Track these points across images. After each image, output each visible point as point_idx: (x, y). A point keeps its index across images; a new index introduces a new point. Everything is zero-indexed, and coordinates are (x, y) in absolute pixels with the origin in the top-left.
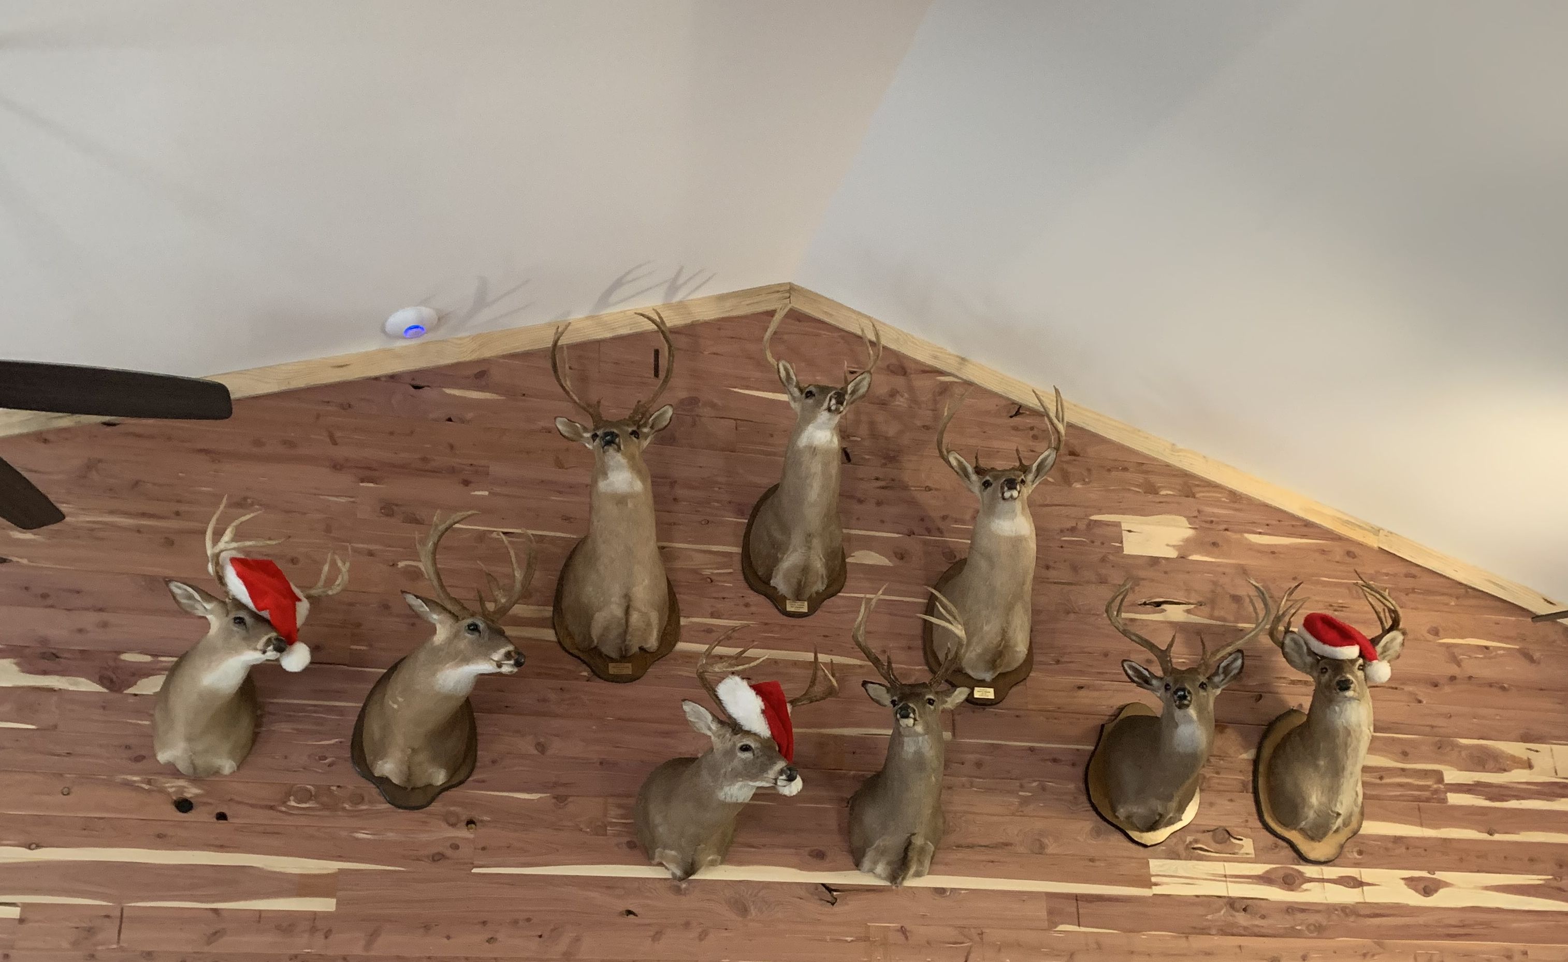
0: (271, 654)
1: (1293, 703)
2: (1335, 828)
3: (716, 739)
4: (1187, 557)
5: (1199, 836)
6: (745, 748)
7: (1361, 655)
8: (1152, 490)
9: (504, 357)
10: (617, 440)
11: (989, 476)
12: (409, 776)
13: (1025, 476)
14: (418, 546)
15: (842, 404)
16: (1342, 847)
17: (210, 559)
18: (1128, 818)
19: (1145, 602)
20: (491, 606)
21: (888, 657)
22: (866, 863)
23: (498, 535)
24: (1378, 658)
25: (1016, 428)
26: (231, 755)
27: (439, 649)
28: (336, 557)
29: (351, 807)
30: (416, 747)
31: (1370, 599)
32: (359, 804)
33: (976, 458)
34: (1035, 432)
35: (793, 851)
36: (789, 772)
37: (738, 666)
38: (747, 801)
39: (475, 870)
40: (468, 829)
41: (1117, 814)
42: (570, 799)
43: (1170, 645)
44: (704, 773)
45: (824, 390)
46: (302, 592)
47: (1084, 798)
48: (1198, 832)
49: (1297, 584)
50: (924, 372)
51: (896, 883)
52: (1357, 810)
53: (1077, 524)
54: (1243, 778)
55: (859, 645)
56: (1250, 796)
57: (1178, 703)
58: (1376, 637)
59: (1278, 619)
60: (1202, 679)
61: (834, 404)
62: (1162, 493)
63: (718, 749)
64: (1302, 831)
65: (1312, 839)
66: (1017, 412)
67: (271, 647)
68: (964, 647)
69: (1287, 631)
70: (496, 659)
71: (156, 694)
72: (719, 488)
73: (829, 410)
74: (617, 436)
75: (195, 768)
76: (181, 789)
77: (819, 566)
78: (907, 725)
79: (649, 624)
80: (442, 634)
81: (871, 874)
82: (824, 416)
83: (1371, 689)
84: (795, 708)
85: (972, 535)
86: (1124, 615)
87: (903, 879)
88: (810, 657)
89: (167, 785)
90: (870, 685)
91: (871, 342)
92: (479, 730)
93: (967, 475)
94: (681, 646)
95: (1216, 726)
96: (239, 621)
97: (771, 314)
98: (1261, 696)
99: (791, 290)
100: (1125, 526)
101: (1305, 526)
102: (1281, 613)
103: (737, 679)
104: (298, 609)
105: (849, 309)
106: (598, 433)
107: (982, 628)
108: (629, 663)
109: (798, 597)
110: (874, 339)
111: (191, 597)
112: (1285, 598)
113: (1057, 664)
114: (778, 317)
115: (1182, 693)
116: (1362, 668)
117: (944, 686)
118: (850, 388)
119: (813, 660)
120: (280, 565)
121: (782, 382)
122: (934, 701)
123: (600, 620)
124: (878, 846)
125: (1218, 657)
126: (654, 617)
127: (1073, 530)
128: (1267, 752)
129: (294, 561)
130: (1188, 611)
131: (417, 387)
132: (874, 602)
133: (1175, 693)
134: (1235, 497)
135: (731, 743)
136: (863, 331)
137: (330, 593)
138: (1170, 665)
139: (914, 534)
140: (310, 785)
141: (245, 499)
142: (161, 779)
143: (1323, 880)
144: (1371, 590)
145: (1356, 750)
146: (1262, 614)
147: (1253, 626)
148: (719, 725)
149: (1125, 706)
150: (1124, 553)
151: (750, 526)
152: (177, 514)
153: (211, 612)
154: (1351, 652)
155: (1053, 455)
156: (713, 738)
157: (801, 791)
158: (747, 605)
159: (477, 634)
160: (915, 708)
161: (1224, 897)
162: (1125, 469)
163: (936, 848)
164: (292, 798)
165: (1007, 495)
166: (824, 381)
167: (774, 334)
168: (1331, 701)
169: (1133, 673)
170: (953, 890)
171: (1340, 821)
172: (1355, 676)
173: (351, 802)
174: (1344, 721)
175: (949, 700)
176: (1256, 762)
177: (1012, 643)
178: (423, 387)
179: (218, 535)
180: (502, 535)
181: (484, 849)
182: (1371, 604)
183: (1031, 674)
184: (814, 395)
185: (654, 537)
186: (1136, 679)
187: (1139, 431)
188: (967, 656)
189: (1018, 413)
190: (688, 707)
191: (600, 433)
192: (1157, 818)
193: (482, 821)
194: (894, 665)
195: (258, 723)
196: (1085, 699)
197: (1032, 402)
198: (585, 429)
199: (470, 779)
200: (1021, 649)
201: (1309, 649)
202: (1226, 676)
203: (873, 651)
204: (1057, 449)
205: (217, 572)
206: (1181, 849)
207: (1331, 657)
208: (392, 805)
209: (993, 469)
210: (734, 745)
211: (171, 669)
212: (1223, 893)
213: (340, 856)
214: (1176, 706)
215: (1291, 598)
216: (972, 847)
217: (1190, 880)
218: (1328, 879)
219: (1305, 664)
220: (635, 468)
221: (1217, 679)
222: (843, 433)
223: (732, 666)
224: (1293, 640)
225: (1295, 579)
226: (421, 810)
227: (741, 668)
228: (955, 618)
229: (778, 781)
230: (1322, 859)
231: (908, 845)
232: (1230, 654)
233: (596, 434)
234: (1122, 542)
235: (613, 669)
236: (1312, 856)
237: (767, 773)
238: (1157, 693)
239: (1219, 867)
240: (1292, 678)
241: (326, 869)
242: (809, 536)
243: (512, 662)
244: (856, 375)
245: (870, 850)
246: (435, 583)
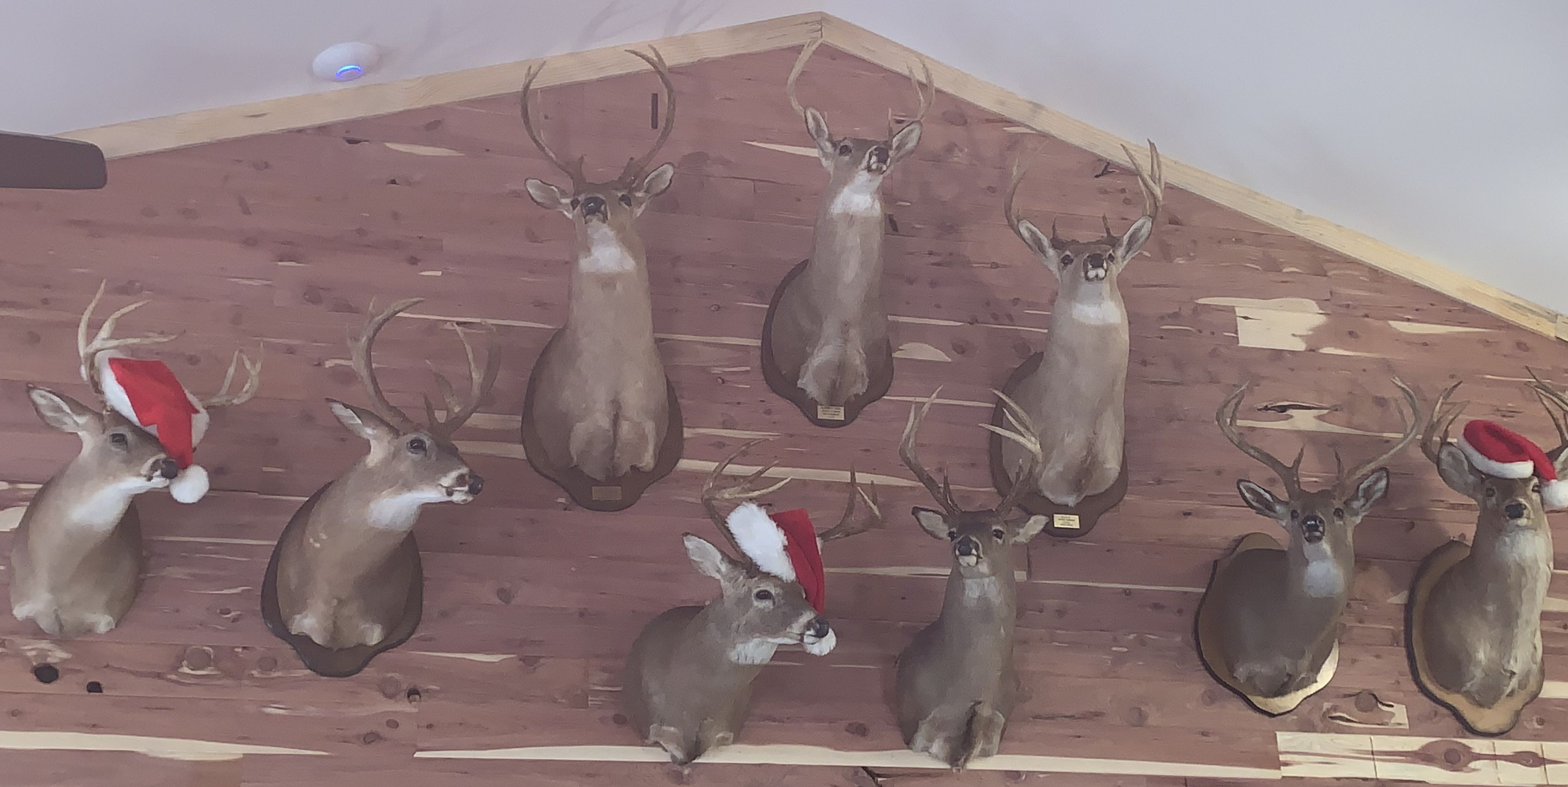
0: (158, 482)
1: (1453, 531)
2: (1508, 690)
3: (727, 583)
4: (1319, 349)
5: (1339, 702)
6: (763, 595)
7: (1536, 473)
8: (1274, 266)
9: (460, 103)
10: (603, 208)
11: (1069, 250)
12: (335, 631)
13: (1113, 251)
14: (349, 343)
15: (885, 162)
16: (1518, 714)
17: (83, 360)
18: (1250, 678)
19: (1267, 406)
20: (441, 416)
21: (946, 478)
22: (920, 740)
23: (453, 325)
24: (1557, 476)
25: (1104, 191)
26: (109, 608)
27: (370, 472)
28: (245, 357)
29: (262, 673)
30: (343, 597)
31: (1546, 403)
32: (271, 670)
33: (1054, 227)
34: (1127, 195)
35: (826, 724)
36: (818, 626)
37: (754, 491)
38: (765, 662)
39: (418, 755)
40: (410, 702)
41: (1235, 675)
42: (542, 661)
43: (1298, 462)
44: (712, 626)
45: (863, 145)
46: (201, 401)
47: (1195, 654)
48: (1338, 697)
49: (1456, 383)
50: (988, 121)
51: (957, 766)
52: (1535, 668)
53: (1180, 309)
54: (1391, 627)
55: (908, 462)
56: (1403, 651)
57: (1307, 534)
58: (1553, 451)
59: (1432, 428)
60: (1337, 504)
61: (874, 163)
62: (1285, 270)
63: (728, 597)
64: (1468, 694)
65: (1481, 705)
66: (1103, 171)
67: (158, 473)
68: (1040, 465)
69: (1444, 443)
70: (446, 485)
71: (13, 531)
72: (733, 265)
73: (869, 169)
74: (603, 202)
75: (61, 626)
76: (43, 653)
77: (858, 362)
78: (968, 564)
79: (643, 437)
80: (377, 454)
81: (927, 753)
82: (862, 177)
83: (1549, 514)
84: (827, 543)
85: (1048, 322)
86: (1239, 423)
87: (966, 761)
88: (846, 476)
89: (26, 648)
90: (923, 513)
91: (921, 84)
92: (426, 573)
93: (1042, 250)
94: (685, 464)
95: (1356, 561)
96: (118, 439)
97: (798, 49)
98: (1413, 525)
99: (822, 20)
100: (1239, 312)
101: (1464, 311)
102: (1435, 420)
103: (753, 507)
104: (194, 423)
105: (896, 45)
106: (580, 199)
107: (1063, 440)
108: (618, 485)
109: (832, 401)
110: (924, 81)
111: (59, 409)
112: (1440, 401)
113: (1158, 484)
114: (805, 56)
115: (1313, 522)
116: (1538, 489)
117: (1015, 513)
118: (895, 142)
119: (849, 481)
120: (172, 366)
121: (811, 135)
122: (1002, 533)
123: (581, 430)
124: (934, 717)
125: (1359, 474)
126: (650, 427)
127: (1175, 316)
128: (1422, 595)
129: (193, 360)
130: (1320, 418)
131: (351, 142)
132: (926, 408)
133: (1304, 522)
134: (1377, 275)
135: (746, 588)
136: (911, 71)
137: (235, 401)
138: (1296, 486)
139: (977, 321)
140: (208, 646)
141: (131, 283)
142: (17, 640)
143: (1495, 757)
144: (1546, 392)
145: (1533, 592)
146: (1410, 421)
147: (1401, 436)
148: (731, 566)
149: (1243, 538)
150: (1240, 345)
151: (771, 314)
152: (45, 301)
153: (84, 428)
154: (1524, 469)
155: (1149, 224)
156: (722, 581)
157: (834, 649)
158: (768, 412)
159: (423, 452)
160: (979, 543)
161: (1372, 779)
162: (1239, 241)
163: (1007, 720)
164: (185, 663)
165: (1092, 274)
166: (863, 132)
167: (801, 74)
168: (1500, 531)
169: (1252, 497)
170: (1028, 773)
171: (1514, 682)
172: (1529, 500)
173: (261, 667)
174: (1516, 556)
175: (1021, 531)
176: (1408, 607)
177: (1100, 458)
178: (361, 142)
179: (94, 327)
180: (456, 326)
181: (430, 726)
182: (1547, 409)
183: (1126, 498)
184: (851, 151)
185: (649, 326)
186: (1254, 504)
187: (1257, 193)
188: (1044, 475)
189: (1105, 172)
190: (691, 543)
191: (581, 198)
192: (1286, 680)
193: (427, 691)
194: (951, 487)
195: (142, 568)
196: (1191, 528)
197: (1120, 158)
198: (564, 194)
199: (413, 636)
200: (1112, 464)
201: (1471, 465)
202: (1367, 501)
203: (926, 469)
204: (1153, 217)
205: (92, 378)
206: (1316, 718)
207: (1499, 475)
208: (314, 671)
209: (1074, 242)
210: (750, 590)
211: (34, 499)
212: (1371, 775)
213: (245, 738)
214: (1306, 538)
215: (1449, 401)
216: (1053, 718)
217: (1328, 758)
218: (1500, 756)
219: (1466, 483)
220: (625, 242)
221: (1356, 505)
222: (886, 195)
223: (745, 491)
224: (1450, 454)
225: (1452, 377)
226: (350, 677)
227: (756, 493)
228: (1028, 429)
229: (805, 637)
230: (1494, 730)
231: (972, 717)
232: (1373, 472)
233: (577, 199)
234: (1236, 332)
235: (597, 493)
236: (1481, 726)
237: (791, 627)
238: (1281, 522)
239: (1363, 742)
240: (1452, 502)
241: (230, 754)
242: (845, 326)
243: (466, 488)
244: (904, 125)
245: (923, 724)
246: (370, 388)
